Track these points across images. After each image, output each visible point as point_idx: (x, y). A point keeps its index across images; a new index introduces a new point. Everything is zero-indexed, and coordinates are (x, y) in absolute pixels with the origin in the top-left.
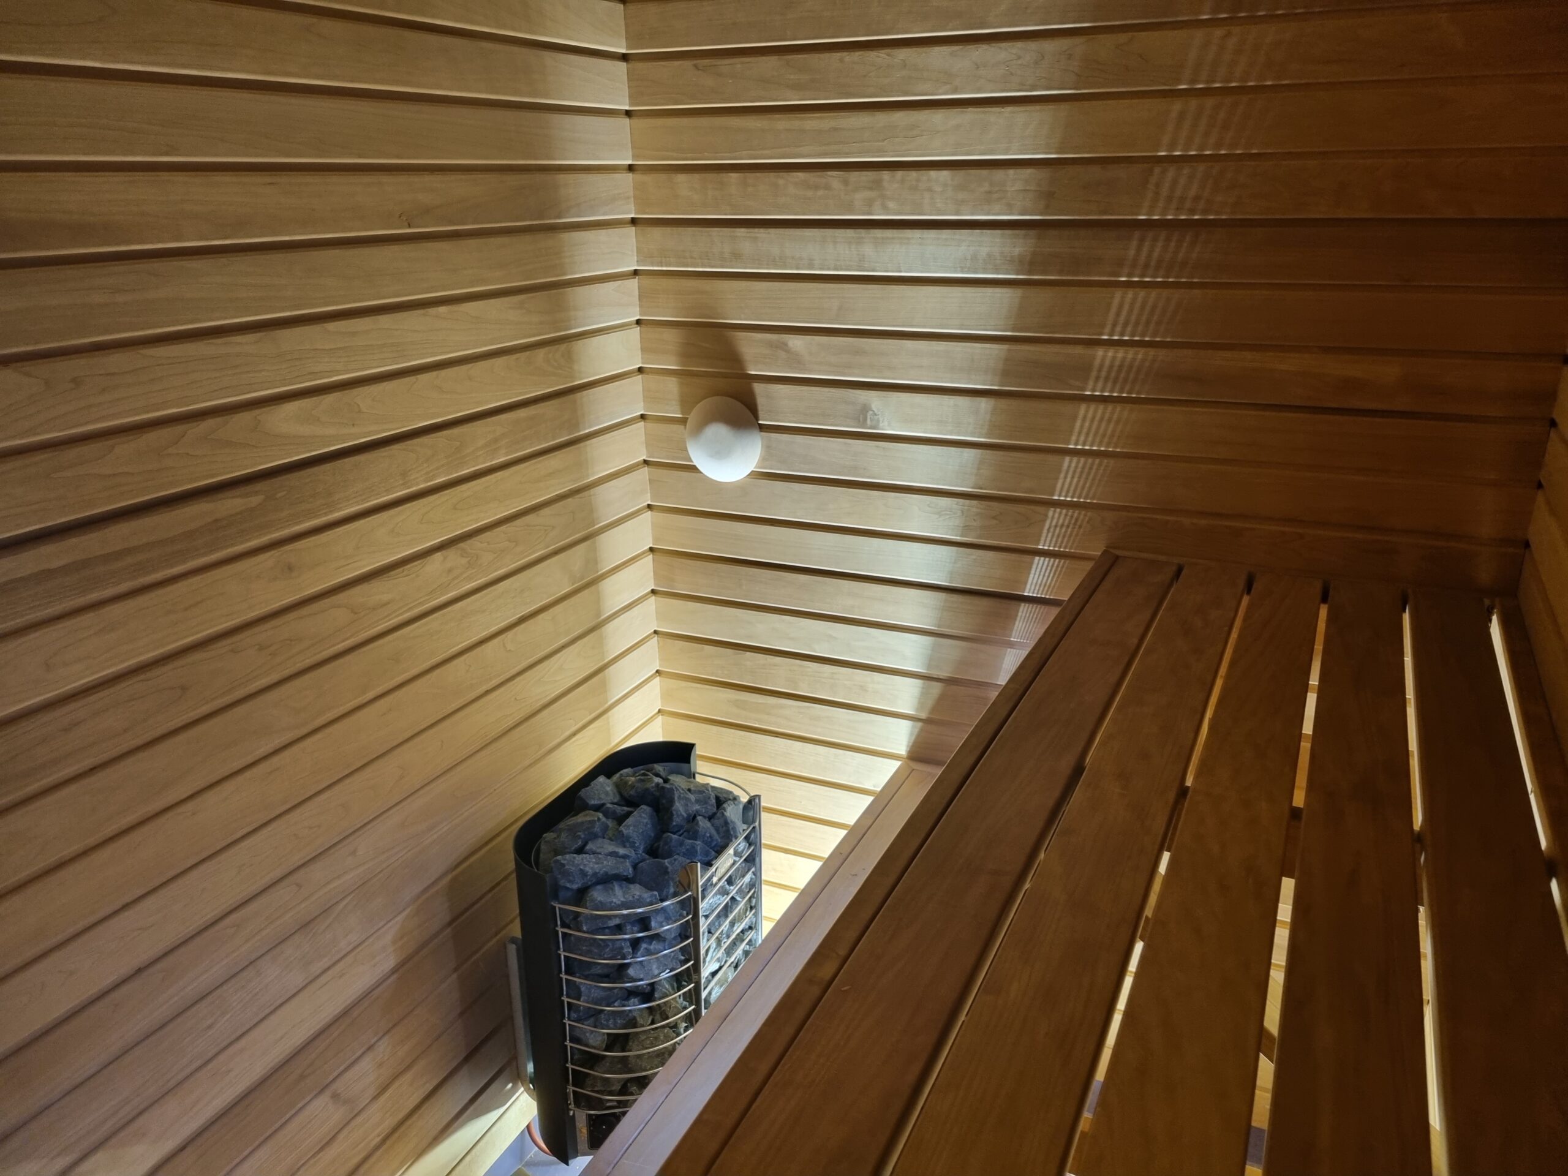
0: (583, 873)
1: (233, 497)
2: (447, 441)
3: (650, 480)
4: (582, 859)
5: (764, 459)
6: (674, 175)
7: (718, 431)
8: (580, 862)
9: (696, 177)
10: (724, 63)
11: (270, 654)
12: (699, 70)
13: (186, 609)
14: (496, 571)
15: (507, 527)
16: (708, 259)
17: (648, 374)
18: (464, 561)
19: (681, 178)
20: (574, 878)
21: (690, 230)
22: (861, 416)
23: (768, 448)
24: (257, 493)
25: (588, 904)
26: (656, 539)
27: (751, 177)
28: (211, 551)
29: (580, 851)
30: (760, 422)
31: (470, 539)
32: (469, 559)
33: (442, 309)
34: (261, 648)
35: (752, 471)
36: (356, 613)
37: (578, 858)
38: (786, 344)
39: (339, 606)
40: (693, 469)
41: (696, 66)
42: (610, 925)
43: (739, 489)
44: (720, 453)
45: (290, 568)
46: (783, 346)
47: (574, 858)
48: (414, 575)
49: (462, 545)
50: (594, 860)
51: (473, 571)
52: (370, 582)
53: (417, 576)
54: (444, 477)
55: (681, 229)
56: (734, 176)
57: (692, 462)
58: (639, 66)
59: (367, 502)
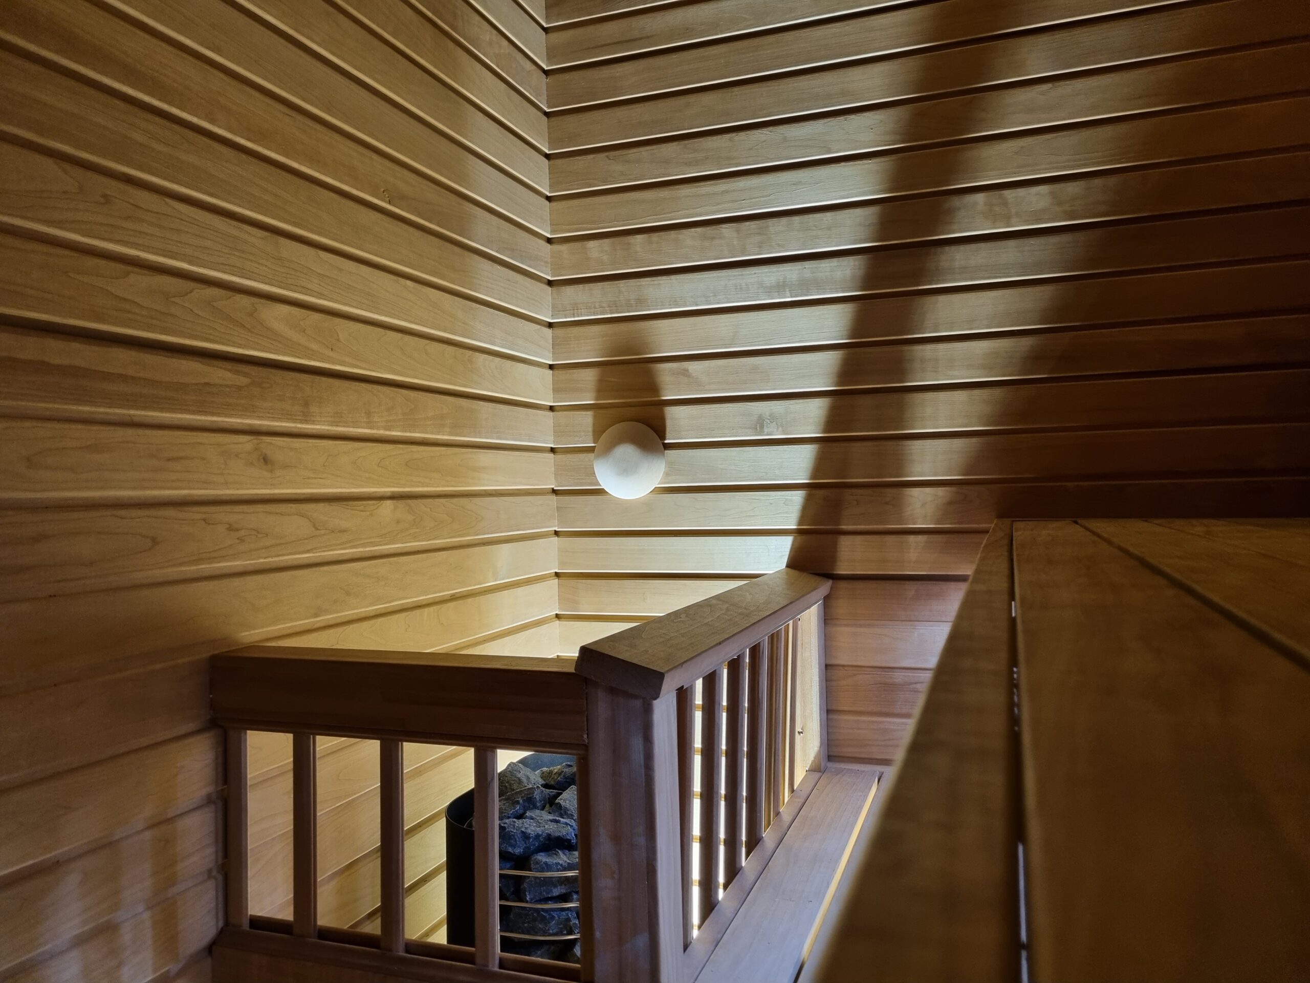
0: (526, 836)
1: (225, 369)
2: (404, 400)
3: (557, 507)
4: (523, 824)
5: (667, 474)
6: (586, 242)
7: (627, 451)
8: (520, 826)
9: (606, 242)
10: (633, 153)
11: (238, 539)
12: (610, 159)
13: (169, 460)
14: (435, 539)
15: (446, 501)
16: (617, 307)
17: (558, 411)
18: (411, 518)
19: (592, 244)
20: (516, 841)
21: (600, 285)
22: (758, 425)
23: (670, 465)
24: (246, 375)
25: (532, 866)
26: (562, 564)
27: (655, 236)
28: (200, 412)
29: (520, 816)
30: (666, 442)
31: (416, 499)
32: (415, 517)
33: (409, 283)
34: (231, 528)
35: (655, 488)
36: (317, 529)
37: (518, 823)
38: (687, 370)
39: (303, 516)
40: (601, 492)
41: (607, 157)
42: (554, 895)
43: (645, 505)
44: (626, 470)
45: (266, 460)
46: (685, 373)
47: (515, 822)
48: (368, 513)
49: (409, 501)
50: (535, 824)
51: (418, 530)
52: (331, 504)
53: (371, 515)
54: (400, 431)
55: (592, 285)
56: (639, 238)
57: (600, 486)
58: (559, 162)
59: (337, 426)
